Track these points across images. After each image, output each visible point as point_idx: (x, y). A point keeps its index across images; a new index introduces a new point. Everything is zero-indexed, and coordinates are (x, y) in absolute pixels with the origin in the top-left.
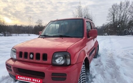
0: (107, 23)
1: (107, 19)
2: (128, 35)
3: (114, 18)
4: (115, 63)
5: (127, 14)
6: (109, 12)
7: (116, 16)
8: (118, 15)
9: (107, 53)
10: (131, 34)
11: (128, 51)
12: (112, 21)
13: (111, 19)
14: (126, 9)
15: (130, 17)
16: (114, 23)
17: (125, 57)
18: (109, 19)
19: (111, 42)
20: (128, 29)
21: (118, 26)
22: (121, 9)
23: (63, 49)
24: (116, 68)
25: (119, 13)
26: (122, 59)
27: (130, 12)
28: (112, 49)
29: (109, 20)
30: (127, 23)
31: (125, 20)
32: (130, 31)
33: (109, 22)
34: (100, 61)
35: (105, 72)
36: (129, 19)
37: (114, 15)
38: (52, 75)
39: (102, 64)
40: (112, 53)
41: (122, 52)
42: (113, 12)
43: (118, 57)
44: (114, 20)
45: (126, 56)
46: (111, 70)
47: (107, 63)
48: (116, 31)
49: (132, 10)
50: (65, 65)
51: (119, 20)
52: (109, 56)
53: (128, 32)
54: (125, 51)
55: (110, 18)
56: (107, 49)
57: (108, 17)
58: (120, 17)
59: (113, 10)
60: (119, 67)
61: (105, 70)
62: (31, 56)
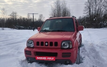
0: (84, 16)
1: (84, 12)
2: (104, 27)
3: (90, 11)
4: (95, 50)
5: (101, 8)
6: (85, 6)
7: (91, 10)
8: (94, 9)
9: (88, 44)
10: (106, 27)
11: (104, 42)
12: (88, 14)
13: (87, 13)
14: (101, 3)
15: (104, 11)
16: (90, 16)
17: (102, 46)
18: (85, 12)
19: (89, 35)
20: (103, 22)
21: (94, 19)
22: (96, 3)
23: (67, 39)
24: (97, 53)
25: (95, 7)
26: (100, 47)
27: (104, 6)
28: (91, 41)
29: (86, 14)
30: (102, 16)
31: (100, 13)
32: (105, 24)
33: (86, 15)
34: (84, 49)
35: (90, 55)
36: (103, 12)
37: (90, 9)
38: (62, 54)
39: (86, 51)
40: (92, 43)
41: (100, 42)
42: (89, 6)
43: (97, 45)
44: (90, 13)
45: (103, 44)
46: (93, 54)
47: (90, 50)
48: (93, 24)
49: (105, 4)
50: (69, 48)
51: (95, 14)
52: (90, 46)
53: (104, 24)
54: (101, 41)
55: (87, 11)
56: (87, 40)
57: (85, 11)
58: (95, 10)
59: (89, 4)
60: (99, 52)
61: (89, 54)
62: (47, 44)
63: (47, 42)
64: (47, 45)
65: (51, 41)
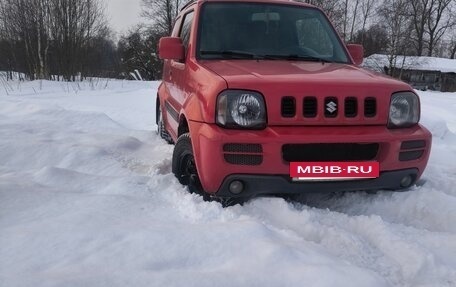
38: (401, 149)
62: (331, 107)
63: (335, 100)
64: (335, 113)
65: (351, 94)
